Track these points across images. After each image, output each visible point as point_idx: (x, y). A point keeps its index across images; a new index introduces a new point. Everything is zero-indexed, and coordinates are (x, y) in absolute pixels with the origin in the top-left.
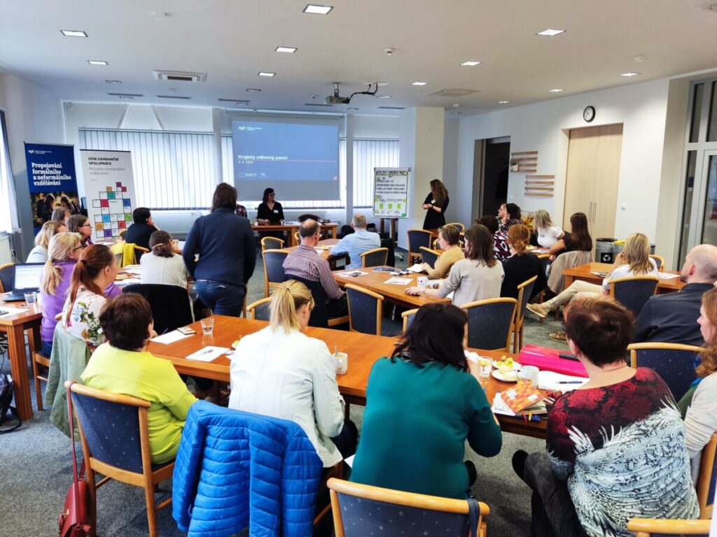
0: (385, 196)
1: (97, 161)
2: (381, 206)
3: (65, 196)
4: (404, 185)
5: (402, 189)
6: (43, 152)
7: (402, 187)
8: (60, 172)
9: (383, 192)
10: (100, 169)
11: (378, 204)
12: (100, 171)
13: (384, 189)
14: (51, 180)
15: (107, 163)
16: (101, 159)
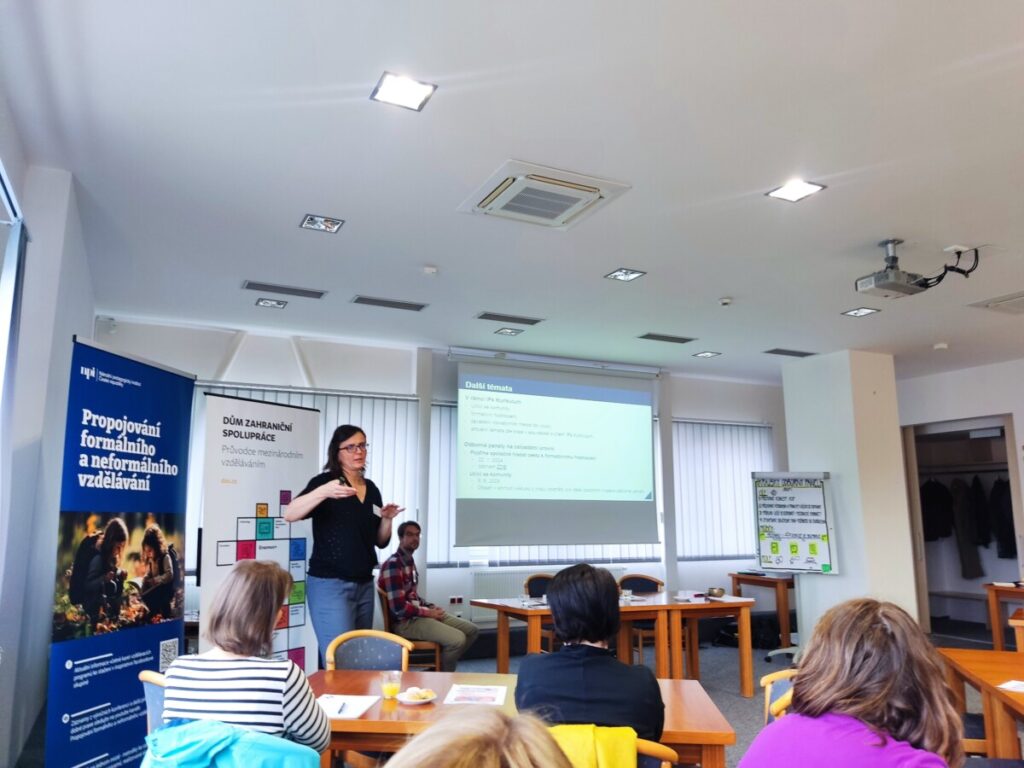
0: (779, 528)
1: (243, 429)
2: (774, 548)
3: (155, 527)
4: (818, 507)
5: (815, 514)
6: (120, 382)
7: (815, 510)
8: (151, 450)
9: (774, 520)
10: (247, 451)
11: (767, 542)
12: (247, 458)
13: (777, 513)
14: (127, 474)
15: (264, 438)
16: (253, 424)
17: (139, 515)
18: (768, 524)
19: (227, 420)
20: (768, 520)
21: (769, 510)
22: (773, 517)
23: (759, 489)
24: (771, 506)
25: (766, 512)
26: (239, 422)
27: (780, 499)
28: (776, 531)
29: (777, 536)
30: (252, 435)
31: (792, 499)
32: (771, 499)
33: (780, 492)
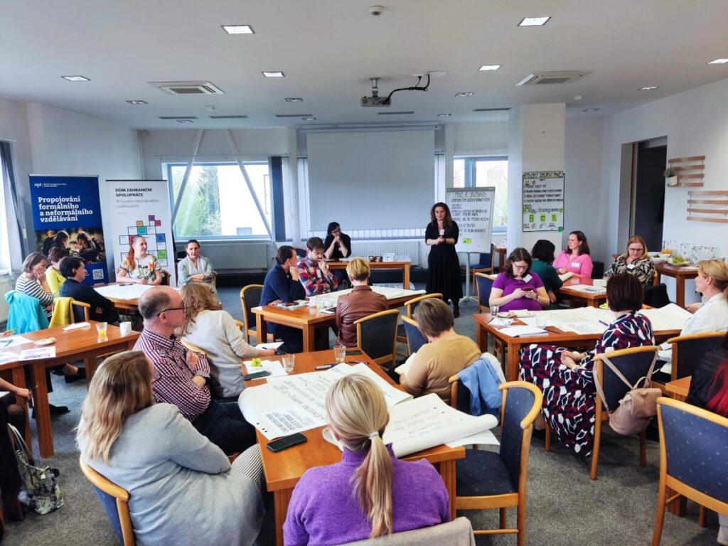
0: (535, 206)
1: (126, 193)
2: (531, 218)
3: (84, 232)
4: (560, 191)
5: (558, 195)
6: (55, 185)
7: (558, 193)
8: (77, 206)
10: (129, 201)
11: (528, 215)
12: (129, 204)
13: (534, 196)
14: (64, 216)
15: (137, 195)
16: (131, 190)
17: (73, 229)
18: (528, 203)
19: (117, 190)
20: (529, 201)
21: (530, 194)
22: (532, 198)
23: (525, 180)
24: (531, 191)
25: (528, 196)
26: (124, 190)
27: (538, 186)
28: (533, 208)
29: (534, 211)
30: (130, 195)
31: (545, 186)
32: (532, 187)
33: (538, 182)
